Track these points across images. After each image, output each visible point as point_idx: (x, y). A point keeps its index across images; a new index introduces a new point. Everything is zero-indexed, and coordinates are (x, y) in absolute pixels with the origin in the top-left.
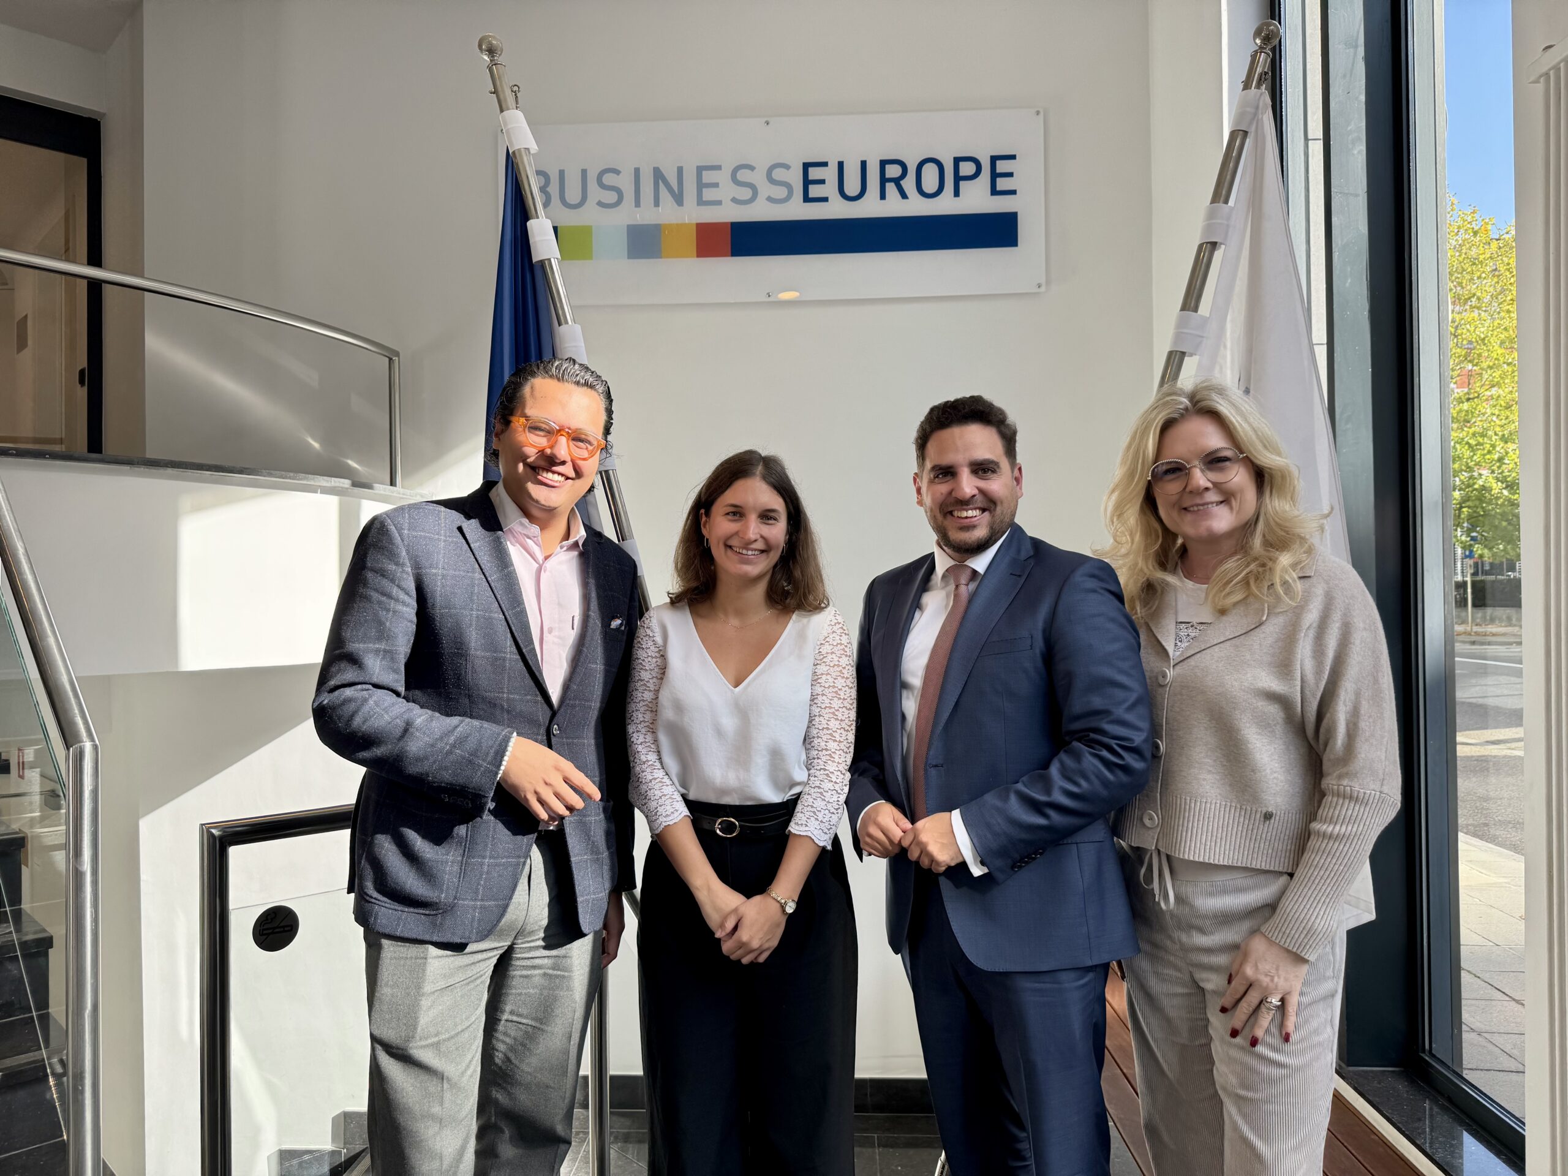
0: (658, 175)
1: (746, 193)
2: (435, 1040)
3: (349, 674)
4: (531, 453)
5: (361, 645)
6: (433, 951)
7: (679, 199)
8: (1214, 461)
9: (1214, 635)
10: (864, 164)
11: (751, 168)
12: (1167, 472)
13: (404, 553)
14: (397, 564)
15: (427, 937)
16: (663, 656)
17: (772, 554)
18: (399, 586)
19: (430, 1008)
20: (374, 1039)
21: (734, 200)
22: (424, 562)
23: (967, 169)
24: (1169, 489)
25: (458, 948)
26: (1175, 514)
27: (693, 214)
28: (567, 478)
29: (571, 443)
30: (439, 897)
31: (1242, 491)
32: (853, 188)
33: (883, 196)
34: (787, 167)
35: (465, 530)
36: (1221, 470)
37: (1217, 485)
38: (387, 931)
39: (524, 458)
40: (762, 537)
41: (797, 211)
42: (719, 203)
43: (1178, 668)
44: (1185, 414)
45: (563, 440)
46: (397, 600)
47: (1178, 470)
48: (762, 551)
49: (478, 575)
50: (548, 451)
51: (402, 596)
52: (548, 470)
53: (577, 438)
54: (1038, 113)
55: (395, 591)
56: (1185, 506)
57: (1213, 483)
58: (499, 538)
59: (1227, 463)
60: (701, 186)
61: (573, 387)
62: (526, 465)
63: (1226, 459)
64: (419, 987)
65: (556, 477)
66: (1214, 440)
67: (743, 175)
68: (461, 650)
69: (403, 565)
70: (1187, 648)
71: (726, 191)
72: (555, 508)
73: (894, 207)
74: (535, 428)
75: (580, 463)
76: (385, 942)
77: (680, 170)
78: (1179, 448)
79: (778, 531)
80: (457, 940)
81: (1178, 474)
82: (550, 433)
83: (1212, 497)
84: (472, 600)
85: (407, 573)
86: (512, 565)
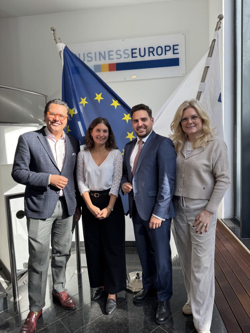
0: (100, 53)
1: (119, 57)
2: (41, 237)
3: (18, 167)
4: (51, 119)
5: (19, 162)
6: (40, 221)
7: (104, 58)
8: (194, 117)
9: (194, 153)
10: (145, 48)
11: (120, 51)
12: (184, 120)
13: (26, 143)
14: (25, 145)
15: (38, 218)
16: (83, 161)
17: (106, 139)
18: (26, 150)
19: (40, 232)
20: (29, 237)
21: (117, 58)
22: (30, 144)
23: (168, 48)
24: (184, 123)
25: (44, 220)
26: (185, 128)
27: (108, 62)
28: (59, 124)
29: (59, 117)
30: (40, 210)
31: (199, 124)
32: (142, 54)
33: (149, 56)
34: (128, 50)
35: (39, 137)
36: (195, 119)
37: (194, 123)
38: (31, 217)
39: (50, 121)
40: (104, 136)
41: (130, 60)
42: (113, 59)
43: (187, 160)
44: (188, 107)
45: (58, 116)
46: (25, 152)
47: (186, 119)
48: (104, 139)
49: (42, 146)
50: (55, 119)
51: (26, 151)
52: (55, 123)
53: (61, 116)
54: (183, 34)
55: (25, 151)
56: (187, 127)
57: (193, 122)
58: (46, 138)
59: (196, 118)
60: (109, 55)
61: (59, 105)
62: (51, 122)
63: (196, 117)
64: (37, 227)
65: (57, 124)
66: (194, 113)
67: (118, 52)
68: (39, 162)
69: (26, 145)
70: (188, 156)
71: (115, 56)
72: (58, 131)
73: (152, 58)
74: (51, 114)
75: (62, 121)
76: (31, 219)
77: (105, 52)
78: (186, 115)
79: (107, 134)
80: (44, 218)
81: (186, 120)
82: (55, 115)
83: (193, 125)
84: (41, 151)
85: (27, 147)
86: (49, 144)
